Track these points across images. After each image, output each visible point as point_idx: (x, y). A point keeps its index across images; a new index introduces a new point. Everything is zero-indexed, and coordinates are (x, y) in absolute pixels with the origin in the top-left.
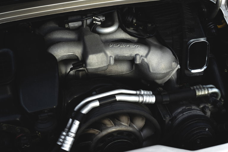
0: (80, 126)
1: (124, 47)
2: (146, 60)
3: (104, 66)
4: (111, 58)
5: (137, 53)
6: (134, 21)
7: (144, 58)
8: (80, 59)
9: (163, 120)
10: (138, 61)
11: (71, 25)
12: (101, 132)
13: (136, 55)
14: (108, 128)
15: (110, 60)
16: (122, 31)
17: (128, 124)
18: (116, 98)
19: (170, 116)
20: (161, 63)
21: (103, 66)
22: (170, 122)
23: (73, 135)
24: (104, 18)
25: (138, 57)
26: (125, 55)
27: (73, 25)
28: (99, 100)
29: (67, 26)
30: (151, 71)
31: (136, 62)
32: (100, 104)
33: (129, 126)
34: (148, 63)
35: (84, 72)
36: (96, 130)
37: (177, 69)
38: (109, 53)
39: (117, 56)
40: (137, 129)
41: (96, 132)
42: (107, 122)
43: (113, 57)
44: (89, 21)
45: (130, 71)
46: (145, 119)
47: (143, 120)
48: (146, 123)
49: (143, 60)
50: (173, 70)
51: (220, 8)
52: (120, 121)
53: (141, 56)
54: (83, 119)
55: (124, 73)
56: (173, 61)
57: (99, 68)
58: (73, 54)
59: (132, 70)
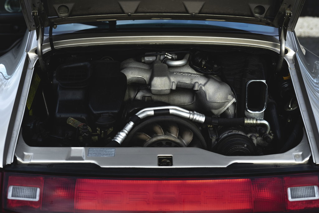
0: (134, 127)
1: (186, 75)
2: (203, 88)
3: (167, 90)
4: (174, 84)
5: (197, 81)
6: (204, 63)
7: (202, 86)
8: (147, 83)
9: (210, 138)
10: (196, 88)
11: (147, 59)
12: (152, 138)
13: (196, 83)
14: (158, 136)
15: (172, 85)
16: (189, 67)
17: (177, 136)
18: (169, 111)
19: (217, 137)
20: (217, 92)
21: (165, 89)
22: (216, 142)
23: (126, 132)
24: (176, 56)
25: (197, 85)
26: (186, 82)
27: (148, 59)
28: (155, 110)
29: (143, 61)
30: (208, 99)
31: (195, 89)
32: (154, 113)
33: (178, 138)
34: (205, 91)
35: (150, 98)
36: (147, 135)
37: (232, 102)
38: (172, 79)
39: (179, 82)
40: (185, 144)
41: (147, 138)
42: (158, 129)
43: (175, 83)
44: (162, 57)
45: (191, 102)
46: (193, 134)
47: (191, 134)
48: (193, 138)
49: (201, 87)
50: (229, 102)
51: (284, 58)
52: (171, 133)
53: (200, 84)
54: (138, 121)
55: (186, 104)
56: (230, 94)
57: (161, 90)
58: (142, 77)
59: (193, 102)
